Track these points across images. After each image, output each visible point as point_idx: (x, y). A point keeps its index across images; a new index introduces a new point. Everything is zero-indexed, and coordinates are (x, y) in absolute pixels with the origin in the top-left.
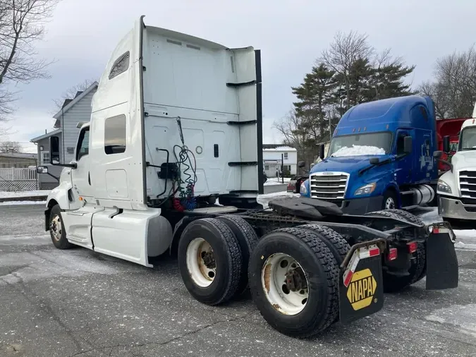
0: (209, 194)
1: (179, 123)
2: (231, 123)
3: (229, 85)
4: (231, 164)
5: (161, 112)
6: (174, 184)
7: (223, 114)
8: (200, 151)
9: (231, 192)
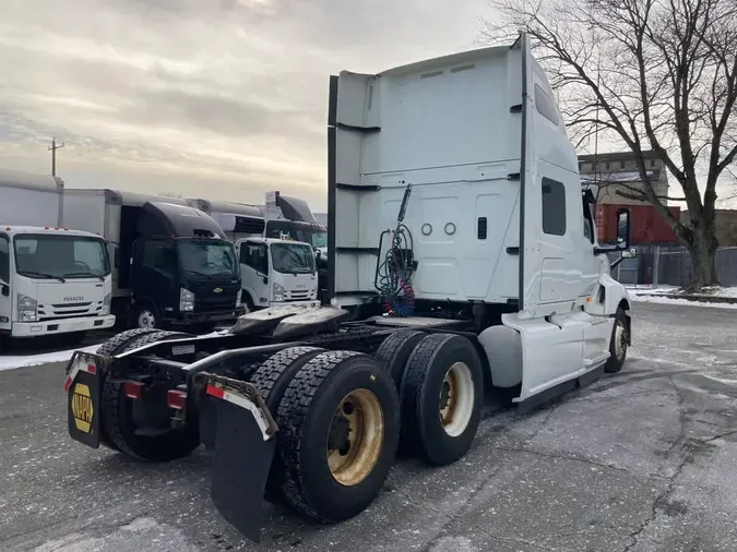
0: (466, 300)
2: (513, 177)
3: (516, 109)
4: (512, 250)
5: (396, 181)
7: (501, 163)
8: (451, 230)
9: (509, 300)
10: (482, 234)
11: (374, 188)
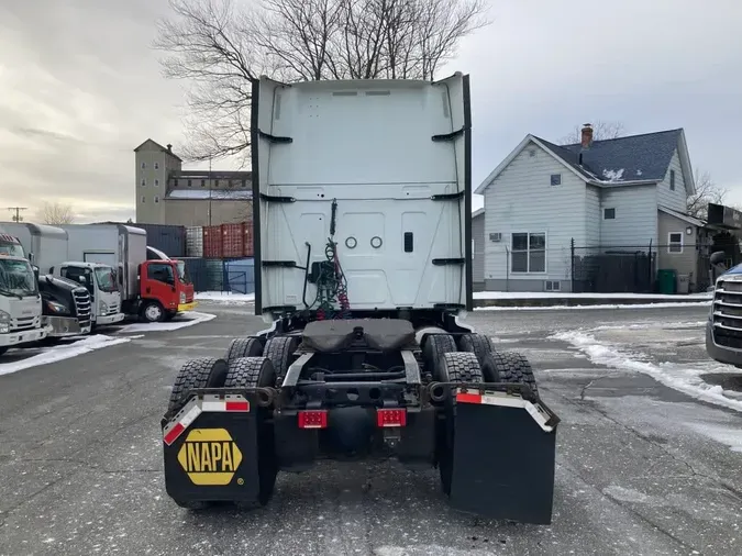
0: (394, 307)
1: (334, 207)
2: (438, 198)
3: (437, 138)
4: (437, 262)
5: (312, 194)
6: (320, 291)
7: (424, 185)
8: (377, 243)
9: (437, 305)
10: (409, 246)
11: (288, 200)
